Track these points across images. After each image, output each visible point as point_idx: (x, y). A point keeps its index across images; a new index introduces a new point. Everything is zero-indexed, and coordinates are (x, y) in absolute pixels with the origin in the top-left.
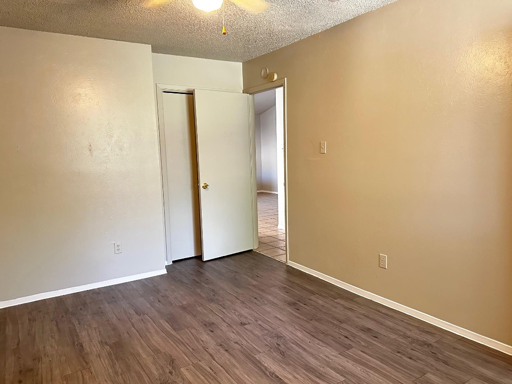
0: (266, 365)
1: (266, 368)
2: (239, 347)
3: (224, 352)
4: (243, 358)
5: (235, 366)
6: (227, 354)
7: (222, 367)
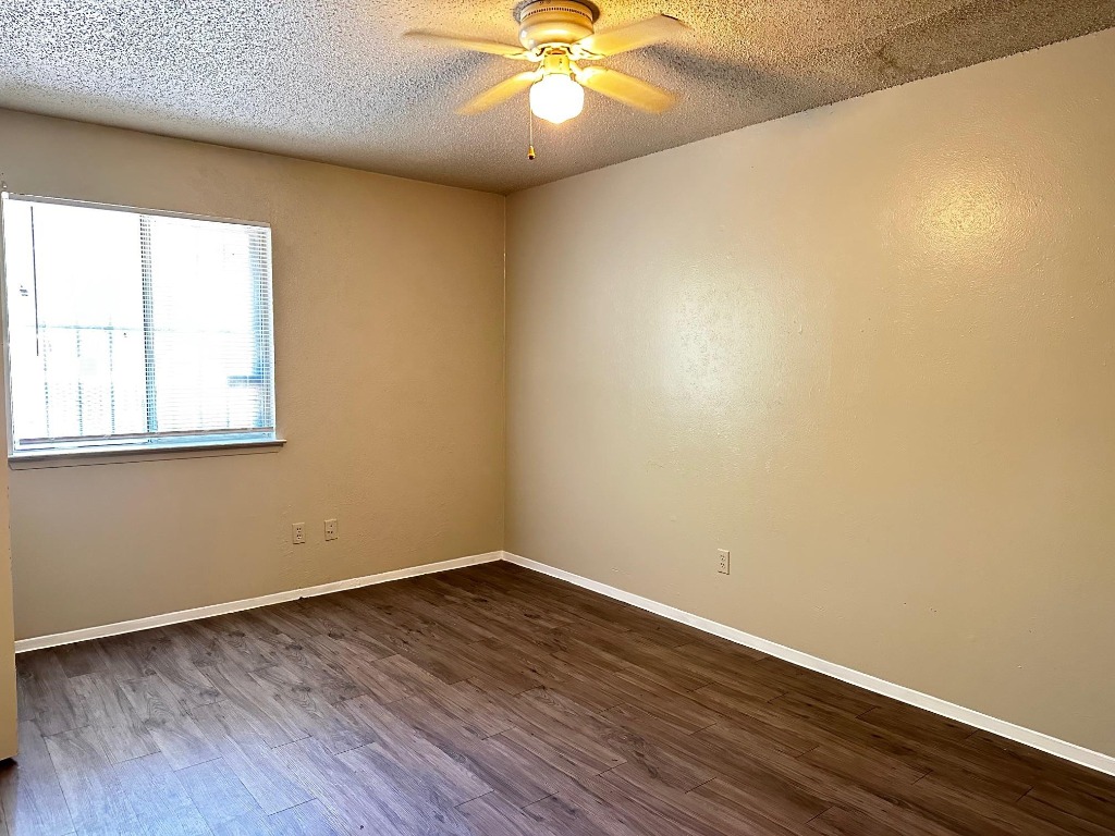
0: (470, 774)
1: (471, 769)
2: (529, 808)
3: (559, 796)
4: (517, 786)
5: (529, 769)
6: (552, 791)
7: (553, 768)
